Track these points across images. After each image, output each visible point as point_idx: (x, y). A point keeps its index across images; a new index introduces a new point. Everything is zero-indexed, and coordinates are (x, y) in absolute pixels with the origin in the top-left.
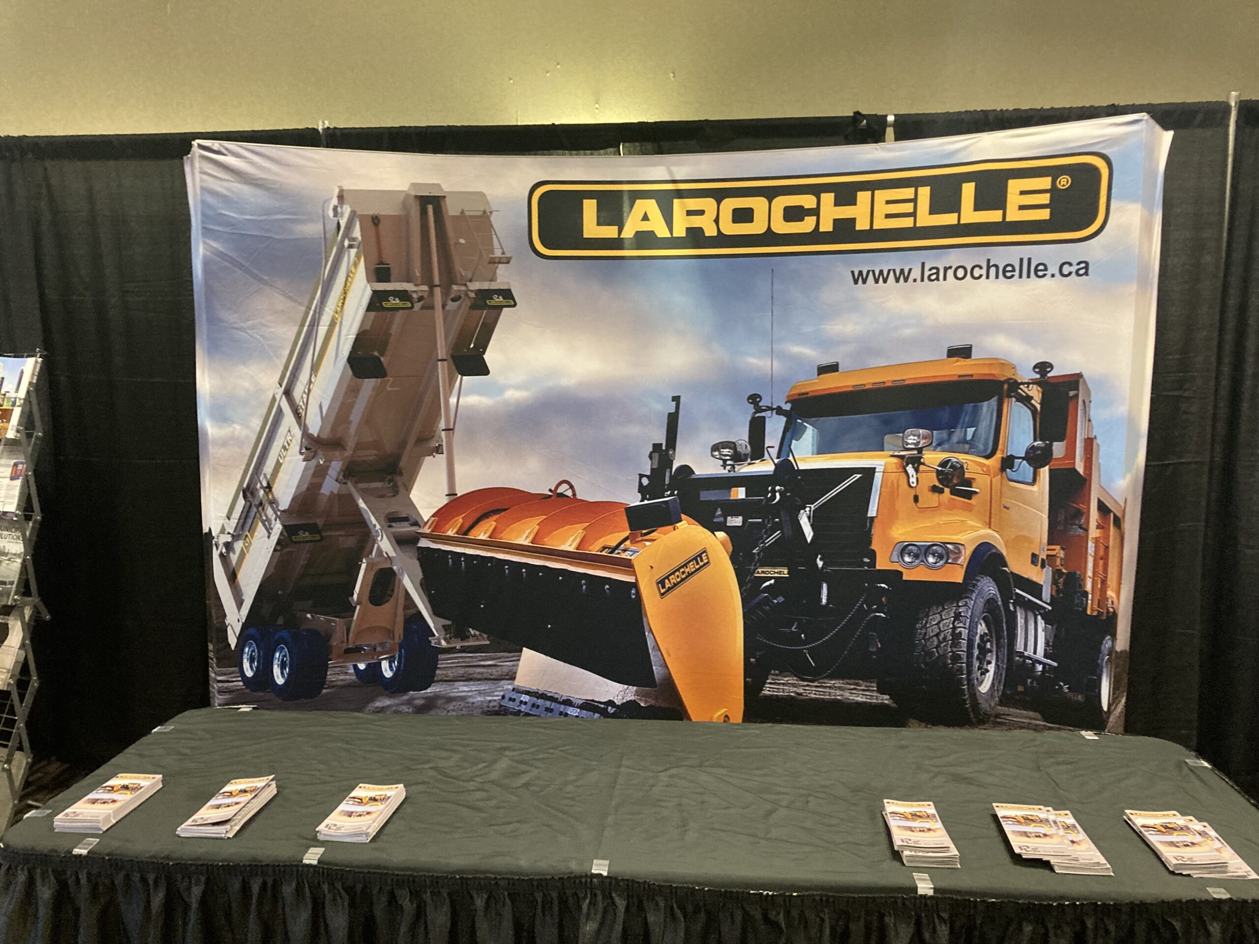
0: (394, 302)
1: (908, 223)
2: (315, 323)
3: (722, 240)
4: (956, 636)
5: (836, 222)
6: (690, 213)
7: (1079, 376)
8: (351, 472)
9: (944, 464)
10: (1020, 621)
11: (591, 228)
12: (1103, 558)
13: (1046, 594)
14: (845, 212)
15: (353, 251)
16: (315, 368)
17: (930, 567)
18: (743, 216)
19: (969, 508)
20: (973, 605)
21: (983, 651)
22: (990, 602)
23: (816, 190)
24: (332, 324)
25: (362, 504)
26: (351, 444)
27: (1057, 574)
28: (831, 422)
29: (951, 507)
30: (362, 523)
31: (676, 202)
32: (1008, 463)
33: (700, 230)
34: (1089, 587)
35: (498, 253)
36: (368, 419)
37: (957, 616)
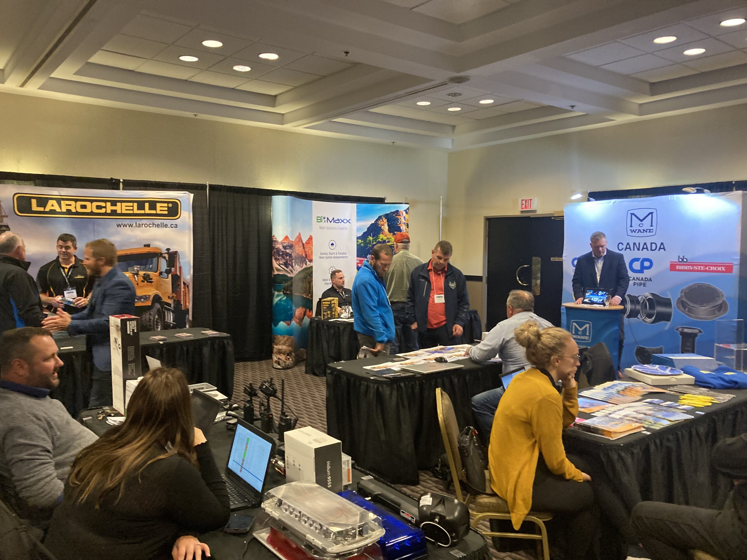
1: (131, 212)
3: (77, 213)
4: (150, 319)
5: (112, 210)
6: (67, 205)
7: (177, 252)
9: (144, 274)
10: (166, 313)
11: (35, 208)
12: (185, 295)
13: (172, 306)
14: (114, 208)
17: (143, 302)
18: (84, 207)
19: (152, 286)
20: (153, 311)
21: (157, 322)
22: (158, 310)
23: (105, 201)
27: (175, 300)
29: (147, 286)
31: (62, 202)
32: (161, 273)
33: (70, 210)
34: (182, 303)
35: (3, 214)
37: (150, 314)
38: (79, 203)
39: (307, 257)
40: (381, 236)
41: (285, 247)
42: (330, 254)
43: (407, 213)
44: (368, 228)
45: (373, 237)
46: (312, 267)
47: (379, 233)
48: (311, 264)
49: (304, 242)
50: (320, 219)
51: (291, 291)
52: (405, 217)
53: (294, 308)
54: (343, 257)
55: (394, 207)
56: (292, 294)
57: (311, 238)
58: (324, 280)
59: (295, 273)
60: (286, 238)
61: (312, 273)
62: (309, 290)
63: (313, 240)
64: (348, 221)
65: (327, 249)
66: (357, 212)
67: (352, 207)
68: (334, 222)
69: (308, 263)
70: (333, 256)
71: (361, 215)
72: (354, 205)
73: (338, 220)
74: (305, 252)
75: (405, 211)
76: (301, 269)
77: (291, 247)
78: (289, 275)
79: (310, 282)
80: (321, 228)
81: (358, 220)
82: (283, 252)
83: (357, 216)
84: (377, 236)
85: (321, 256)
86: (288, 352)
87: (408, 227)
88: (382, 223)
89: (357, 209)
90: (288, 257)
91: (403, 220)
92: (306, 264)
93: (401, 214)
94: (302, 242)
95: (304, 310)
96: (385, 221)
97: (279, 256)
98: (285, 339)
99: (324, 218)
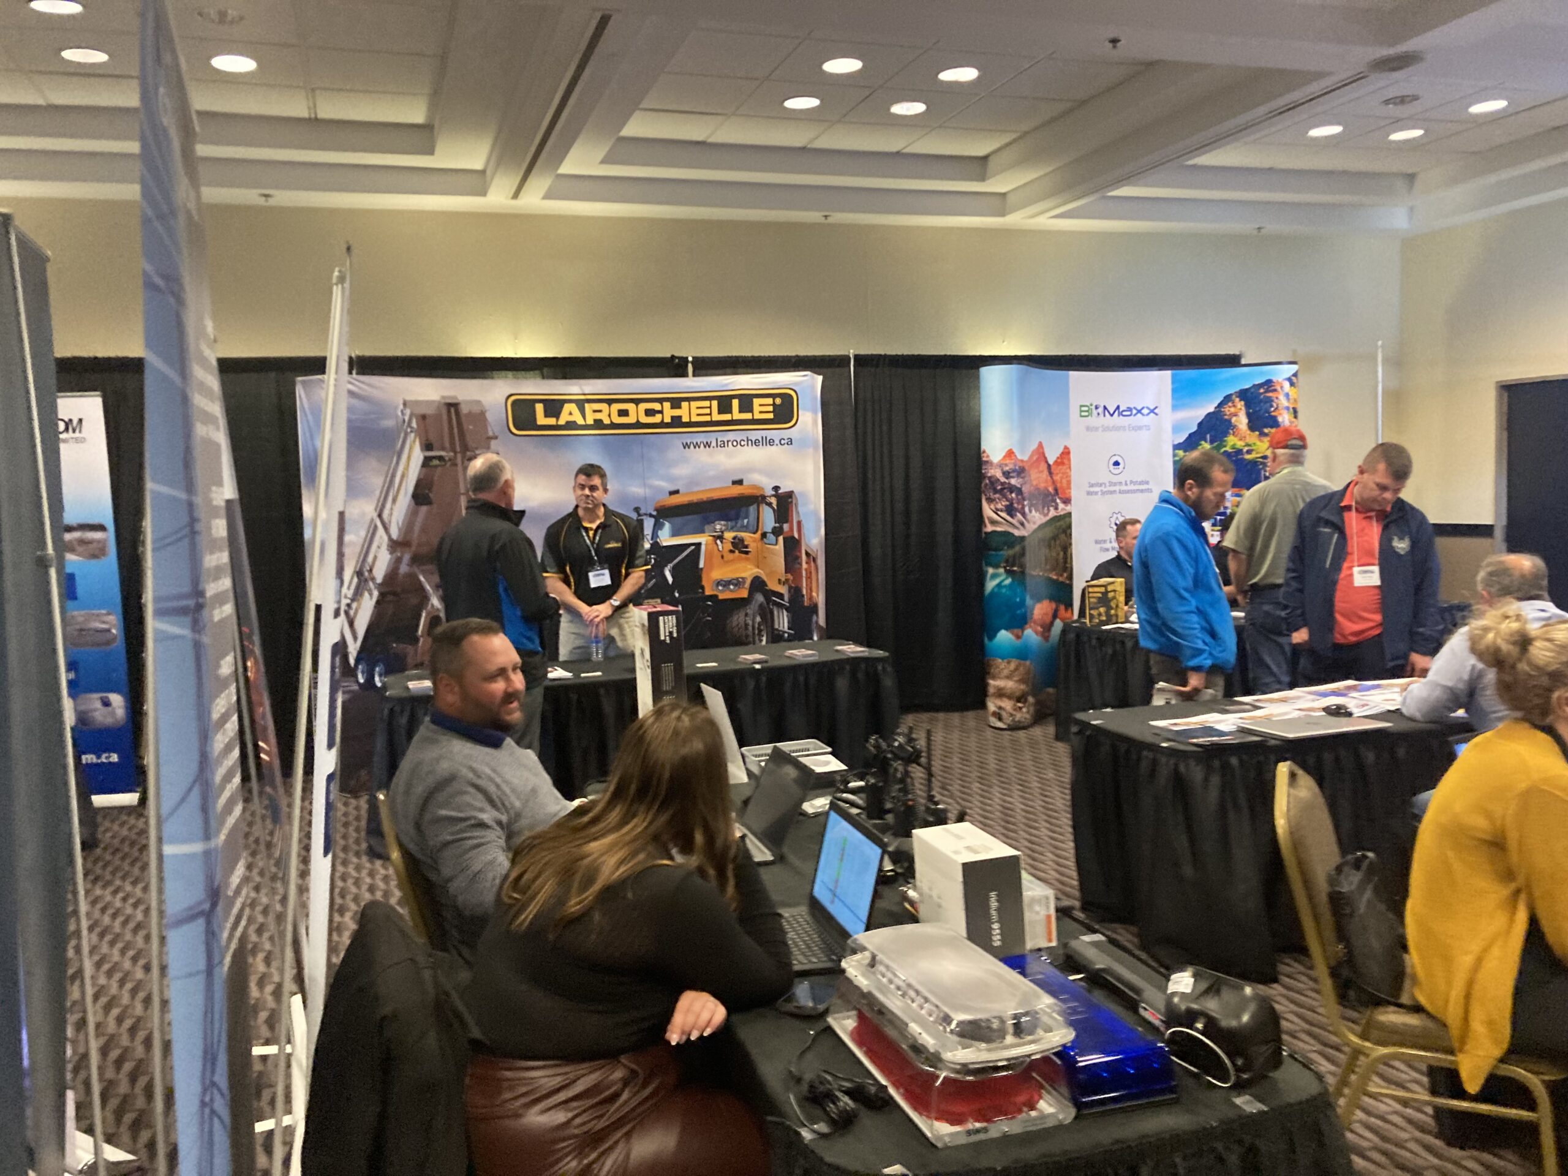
0: (436, 462)
1: (708, 418)
2: (393, 476)
3: (613, 426)
4: (746, 625)
5: (672, 417)
6: (595, 411)
7: (792, 492)
8: (416, 560)
9: (734, 538)
10: (776, 613)
11: (541, 420)
12: (809, 577)
13: (786, 598)
14: (676, 412)
15: (413, 435)
16: (394, 501)
17: (731, 591)
18: (623, 413)
19: (747, 559)
20: (752, 609)
21: (760, 631)
22: (761, 606)
23: (660, 401)
24: (403, 476)
25: (422, 578)
26: (415, 543)
27: (790, 588)
28: (678, 520)
29: (740, 559)
30: (422, 588)
31: (587, 405)
32: (764, 535)
33: (601, 421)
34: (804, 592)
35: (491, 434)
36: (423, 530)
37: (746, 615)
38: (616, 407)
39: (1058, 493)
40: (1232, 442)
41: (1007, 474)
42: (1112, 484)
43: (1292, 384)
44: (1200, 424)
45: (1212, 442)
46: (1069, 514)
47: (1226, 434)
48: (1068, 508)
49: (1051, 462)
50: (1086, 411)
51: (1022, 566)
52: (1287, 395)
53: (1029, 601)
54: (1142, 491)
55: (1262, 373)
56: (1023, 573)
57: (1066, 453)
58: (1097, 542)
59: (1031, 527)
60: (1010, 454)
61: (1070, 527)
62: (1065, 565)
63: (1072, 456)
64: (1152, 411)
65: (1105, 474)
66: (1174, 391)
67: (1163, 378)
68: (1120, 414)
69: (1061, 506)
70: (1117, 488)
71: (1181, 395)
72: (1167, 374)
73: (1130, 409)
74: (1054, 482)
75: (1289, 379)
76: (1044, 520)
77: (1021, 472)
78: (1017, 533)
79: (1066, 548)
80: (1088, 429)
81: (1175, 408)
82: (1003, 484)
83: (1173, 398)
84: (1222, 441)
85: (1092, 489)
86: (1018, 694)
87: (1296, 417)
88: (1232, 410)
89: (1173, 383)
90: (1013, 495)
91: (1283, 402)
92: (1056, 508)
93: (1278, 388)
94: (1047, 462)
95: (1054, 605)
96: (1239, 406)
97: (996, 491)
98: (1012, 666)
99: (1097, 408)
